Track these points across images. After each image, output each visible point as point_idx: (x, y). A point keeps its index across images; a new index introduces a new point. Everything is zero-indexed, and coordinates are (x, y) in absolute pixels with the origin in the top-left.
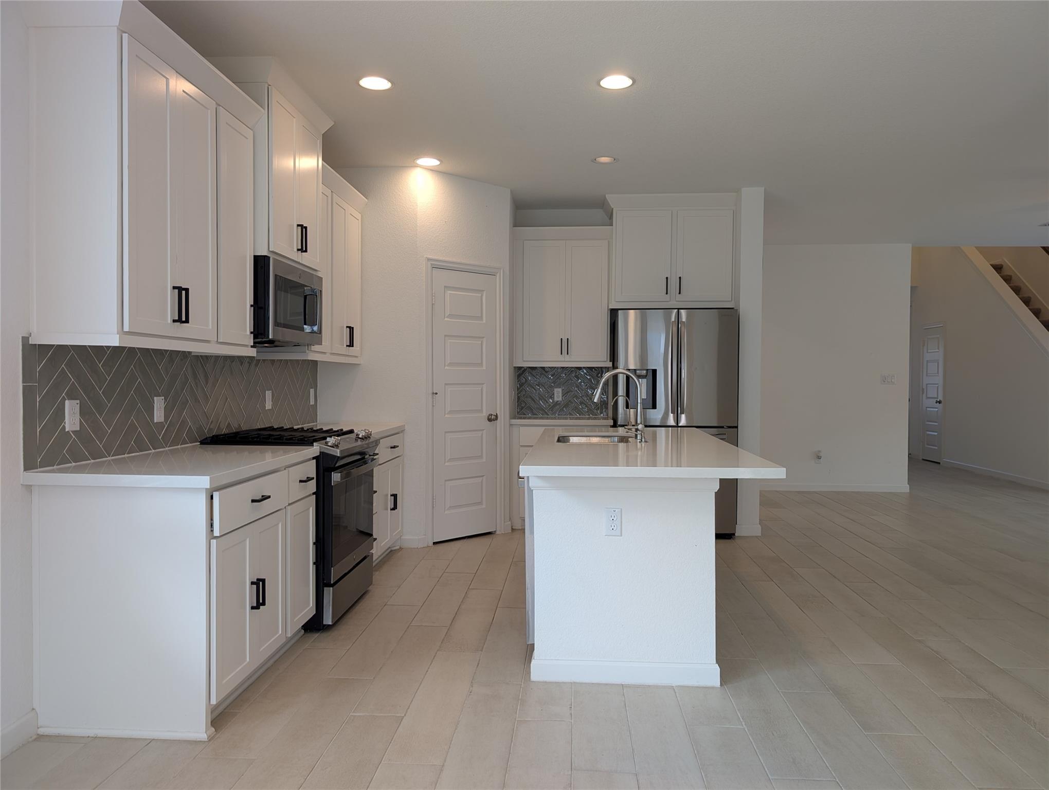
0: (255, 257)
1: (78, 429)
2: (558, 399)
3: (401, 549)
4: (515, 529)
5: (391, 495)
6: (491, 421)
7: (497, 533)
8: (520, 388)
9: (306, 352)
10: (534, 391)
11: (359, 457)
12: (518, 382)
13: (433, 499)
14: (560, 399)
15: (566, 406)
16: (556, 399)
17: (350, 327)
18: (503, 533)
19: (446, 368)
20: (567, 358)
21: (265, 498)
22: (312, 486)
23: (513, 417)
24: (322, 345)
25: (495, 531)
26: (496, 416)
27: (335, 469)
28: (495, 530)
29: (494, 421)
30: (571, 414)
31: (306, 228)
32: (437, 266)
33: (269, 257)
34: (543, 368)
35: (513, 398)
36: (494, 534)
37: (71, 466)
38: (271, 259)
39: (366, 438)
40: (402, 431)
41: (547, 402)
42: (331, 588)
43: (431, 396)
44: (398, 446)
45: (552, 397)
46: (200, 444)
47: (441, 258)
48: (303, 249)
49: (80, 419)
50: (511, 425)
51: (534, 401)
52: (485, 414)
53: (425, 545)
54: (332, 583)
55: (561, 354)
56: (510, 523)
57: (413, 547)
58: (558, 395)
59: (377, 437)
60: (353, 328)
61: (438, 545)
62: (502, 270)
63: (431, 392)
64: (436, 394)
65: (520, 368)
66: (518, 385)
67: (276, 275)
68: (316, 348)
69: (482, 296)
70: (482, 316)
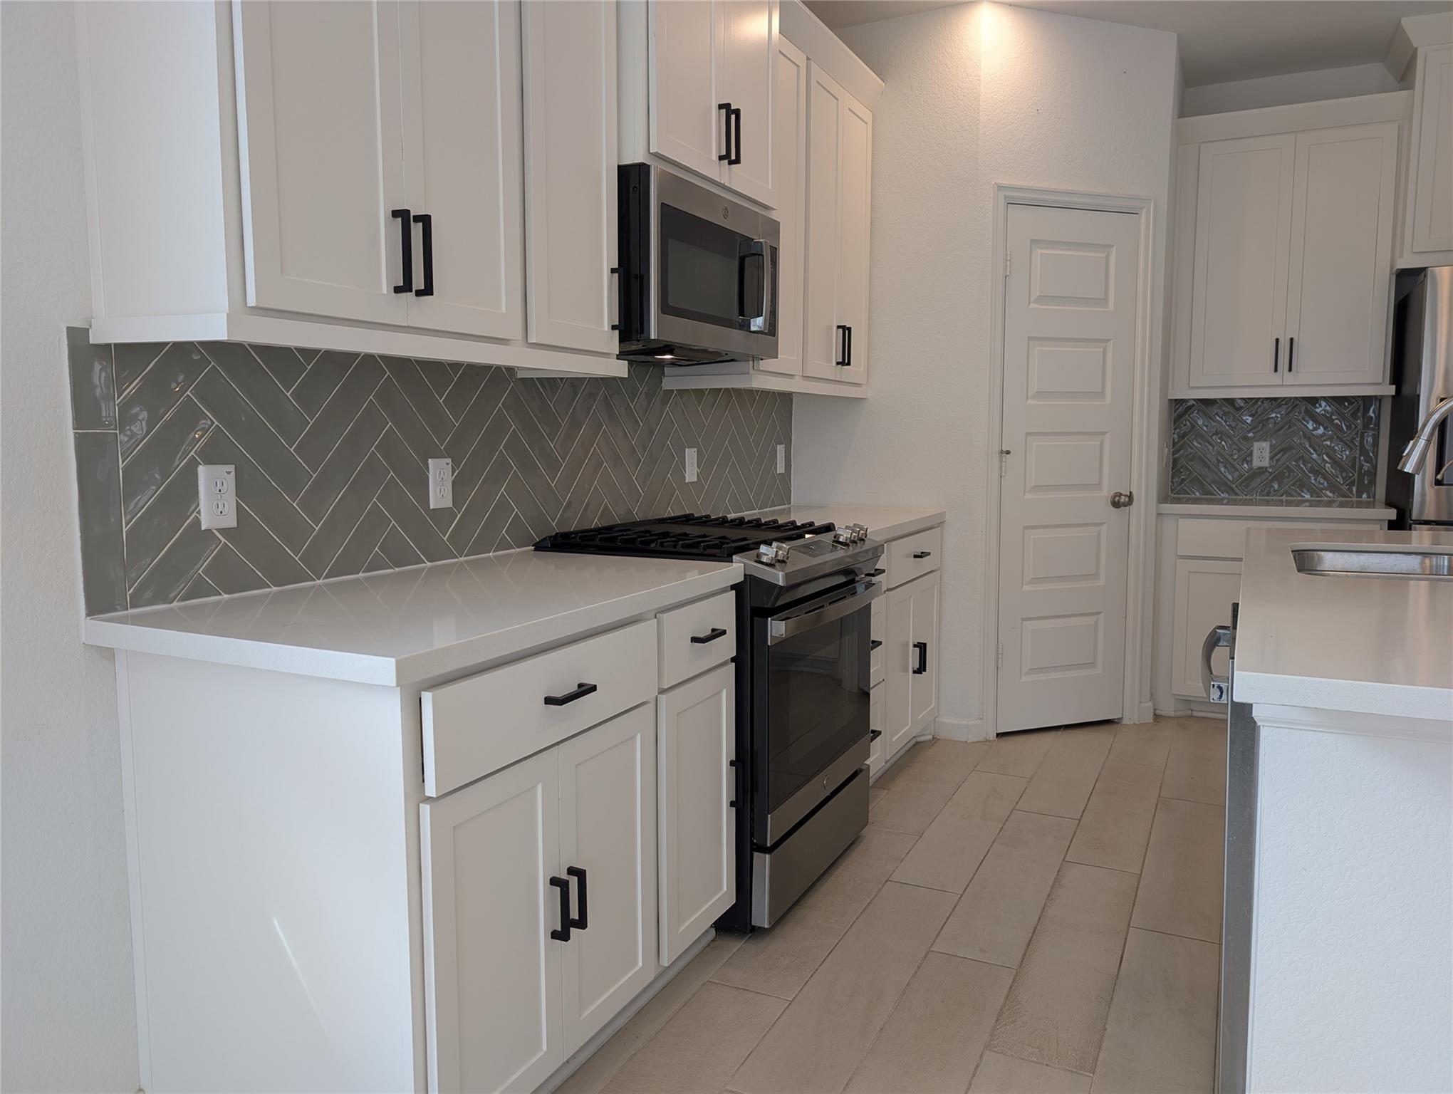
0: (620, 168)
1: (234, 524)
2: (1261, 464)
3: (935, 740)
4: (1161, 716)
5: (915, 646)
6: (1120, 507)
7: (1125, 721)
8: (1178, 442)
9: (748, 374)
10: (1210, 448)
11: (842, 579)
12: (1175, 429)
13: (998, 653)
14: (1266, 463)
15: (1279, 477)
16: (1256, 463)
17: (843, 327)
18: (1138, 723)
19: (1030, 401)
20: (1289, 378)
21: (585, 690)
22: (727, 646)
23: (1164, 499)
24: (777, 358)
25: (1121, 719)
26: (1130, 496)
27: (773, 612)
28: (1120, 716)
29: (1126, 506)
30: (1289, 494)
31: (737, 112)
32: (1016, 201)
33: (648, 167)
34: (1230, 402)
35: (1165, 462)
36: (1118, 723)
37: (220, 602)
38: (652, 168)
39: (854, 542)
40: (941, 524)
41: (1236, 470)
42: (767, 856)
43: (996, 458)
44: (929, 554)
45: (1248, 458)
46: (535, 550)
47: (1025, 184)
48: (731, 156)
49: (237, 500)
50: (1159, 515)
51: (1209, 468)
52: (1106, 492)
53: (981, 739)
54: (769, 845)
55: (1276, 370)
56: (1151, 704)
57: (958, 739)
58: (1261, 454)
59: (879, 538)
60: (849, 329)
61: (1005, 738)
62: (1152, 202)
63: (997, 448)
64: (1008, 452)
65: (1179, 402)
66: (1175, 436)
67: (663, 204)
68: (768, 364)
69: (1107, 257)
70: (1106, 299)
